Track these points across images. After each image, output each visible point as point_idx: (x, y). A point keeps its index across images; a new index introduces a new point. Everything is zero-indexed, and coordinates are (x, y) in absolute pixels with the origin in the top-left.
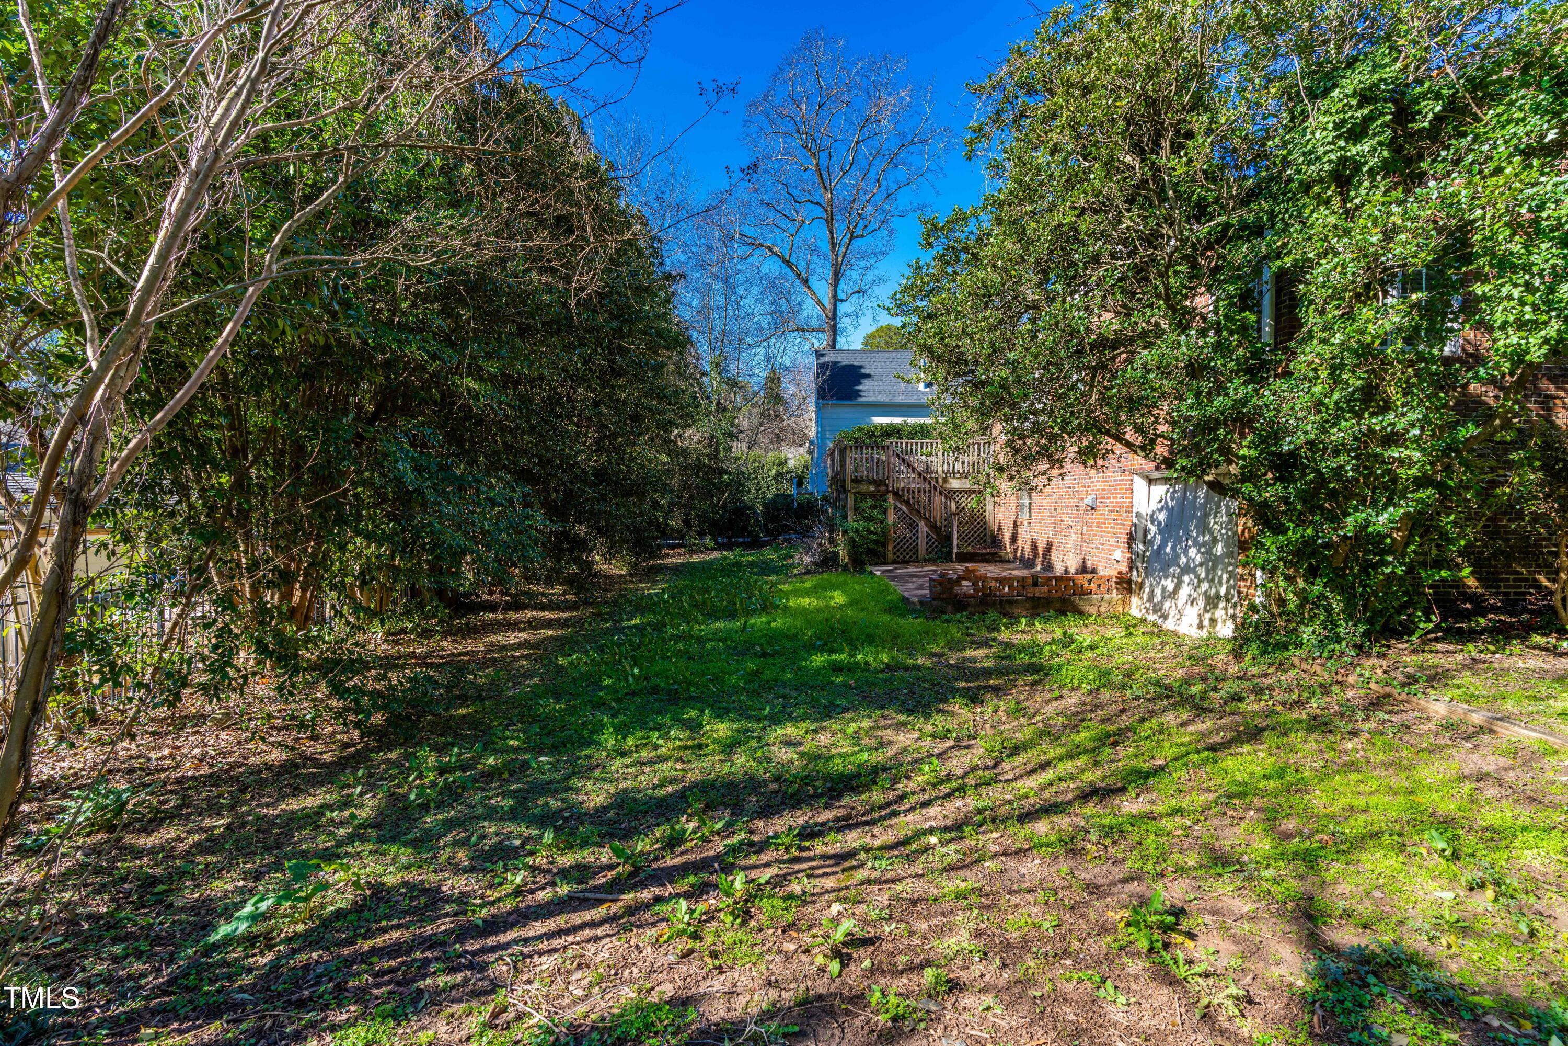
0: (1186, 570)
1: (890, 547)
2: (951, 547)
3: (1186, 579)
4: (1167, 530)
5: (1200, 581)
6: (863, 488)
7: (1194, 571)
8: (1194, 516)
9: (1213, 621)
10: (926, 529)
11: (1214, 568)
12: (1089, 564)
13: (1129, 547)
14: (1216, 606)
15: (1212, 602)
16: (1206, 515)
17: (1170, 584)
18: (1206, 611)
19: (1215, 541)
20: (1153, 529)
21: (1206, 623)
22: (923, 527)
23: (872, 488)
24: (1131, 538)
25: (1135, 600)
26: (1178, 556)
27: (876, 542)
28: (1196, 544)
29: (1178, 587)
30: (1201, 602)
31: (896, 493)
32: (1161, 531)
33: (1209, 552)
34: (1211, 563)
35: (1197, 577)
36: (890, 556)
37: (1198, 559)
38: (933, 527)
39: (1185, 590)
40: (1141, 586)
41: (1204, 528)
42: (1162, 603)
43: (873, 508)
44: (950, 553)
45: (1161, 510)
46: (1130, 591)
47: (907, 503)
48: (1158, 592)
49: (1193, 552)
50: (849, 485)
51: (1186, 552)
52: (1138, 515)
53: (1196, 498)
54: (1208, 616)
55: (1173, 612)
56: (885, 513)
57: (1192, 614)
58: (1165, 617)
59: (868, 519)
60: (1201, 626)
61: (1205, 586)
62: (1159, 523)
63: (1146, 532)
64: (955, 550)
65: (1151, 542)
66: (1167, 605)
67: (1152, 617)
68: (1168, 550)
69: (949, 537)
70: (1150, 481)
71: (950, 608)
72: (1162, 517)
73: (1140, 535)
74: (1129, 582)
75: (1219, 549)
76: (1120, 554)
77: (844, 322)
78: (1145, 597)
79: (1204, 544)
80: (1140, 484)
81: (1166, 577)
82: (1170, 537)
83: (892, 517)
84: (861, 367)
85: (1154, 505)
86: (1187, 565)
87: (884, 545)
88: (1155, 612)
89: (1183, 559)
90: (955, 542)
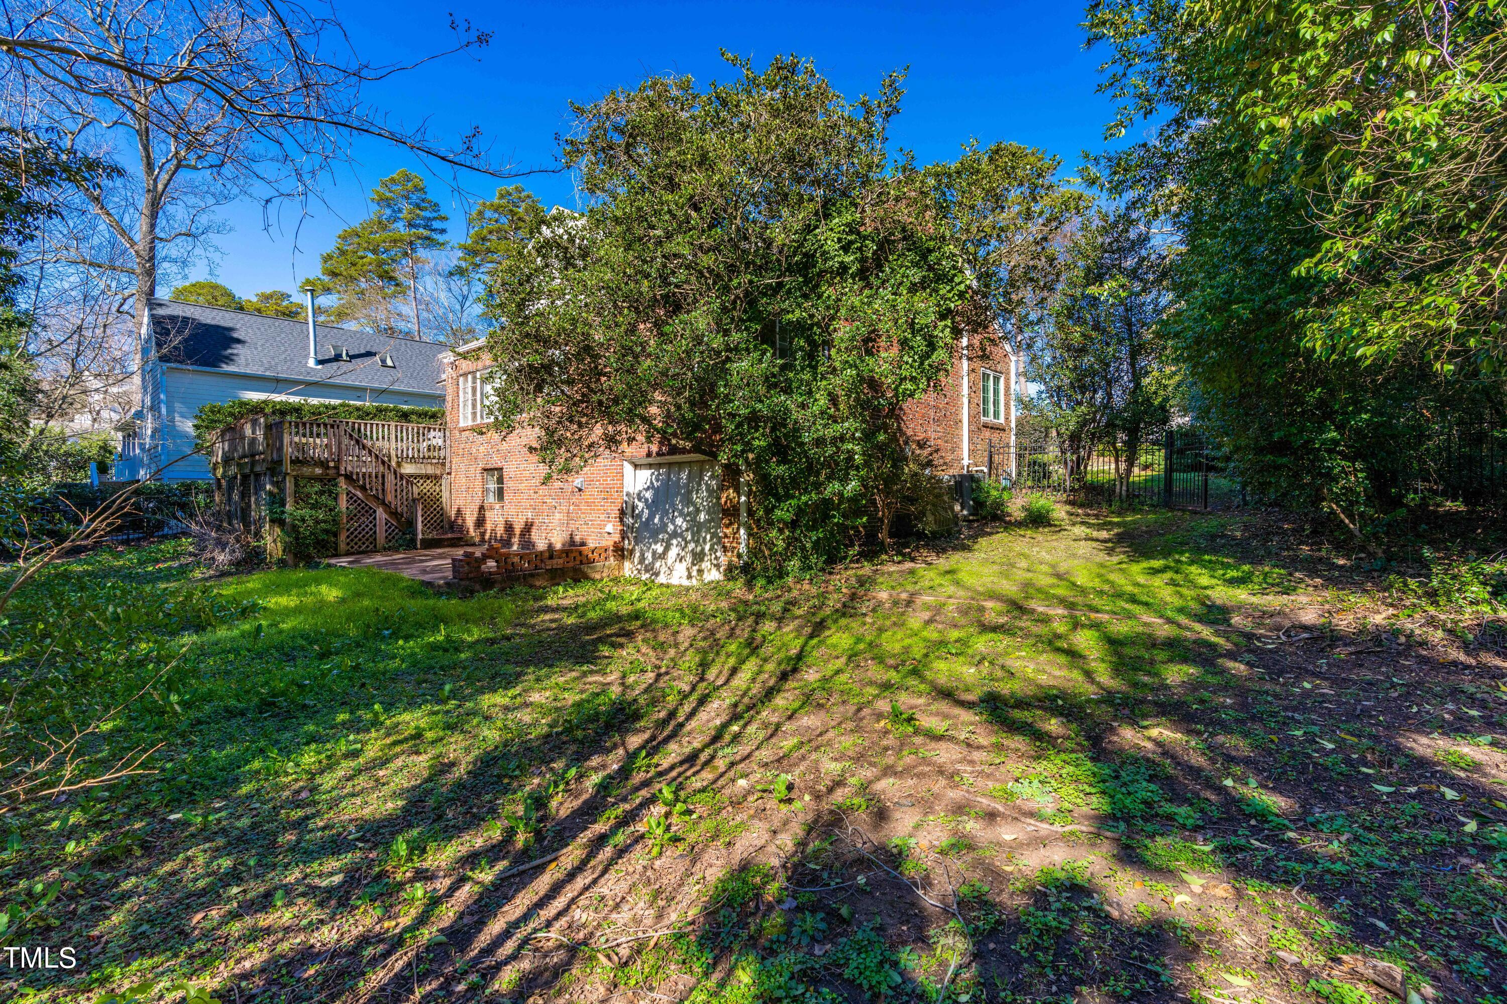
0: (674, 535)
1: (343, 537)
2: (415, 534)
3: (674, 542)
4: (654, 506)
5: (686, 543)
6: (306, 471)
7: (681, 535)
8: (678, 493)
9: (700, 572)
10: (384, 516)
11: (699, 532)
12: (577, 539)
13: (621, 520)
14: (702, 560)
15: (698, 557)
16: (689, 492)
17: (659, 548)
18: (693, 564)
19: (698, 511)
20: (641, 505)
21: (694, 573)
22: (381, 513)
23: (318, 471)
24: (622, 513)
25: (627, 565)
26: (666, 525)
27: (326, 531)
28: (681, 514)
29: (667, 549)
30: (689, 559)
31: (349, 477)
32: (648, 506)
33: (694, 520)
34: (696, 528)
35: (685, 539)
36: (343, 547)
37: (684, 526)
38: (394, 514)
39: (674, 552)
40: (632, 552)
41: (688, 501)
42: (653, 563)
43: (322, 493)
44: (413, 540)
45: (647, 489)
46: (623, 557)
47: (363, 488)
48: (649, 556)
49: (679, 521)
50: (287, 467)
51: (673, 521)
52: (628, 494)
53: (679, 479)
54: (695, 568)
55: (664, 569)
56: (336, 499)
57: (681, 569)
58: (657, 574)
59: (315, 506)
60: (689, 577)
61: (691, 546)
62: (646, 500)
63: (634, 508)
64: (420, 536)
65: (640, 516)
66: (658, 565)
67: (645, 576)
68: (656, 520)
69: (411, 524)
70: (636, 466)
71: (477, 587)
72: (648, 495)
73: (629, 511)
74: (623, 550)
75: (702, 517)
76: (612, 528)
77: (164, 268)
78: (636, 561)
79: (689, 514)
80: (628, 468)
81: (656, 543)
82: (657, 511)
83: (343, 503)
84: (231, 329)
85: (639, 487)
86: (675, 531)
87: (335, 535)
88: (647, 571)
89: (671, 527)
90: (420, 526)
